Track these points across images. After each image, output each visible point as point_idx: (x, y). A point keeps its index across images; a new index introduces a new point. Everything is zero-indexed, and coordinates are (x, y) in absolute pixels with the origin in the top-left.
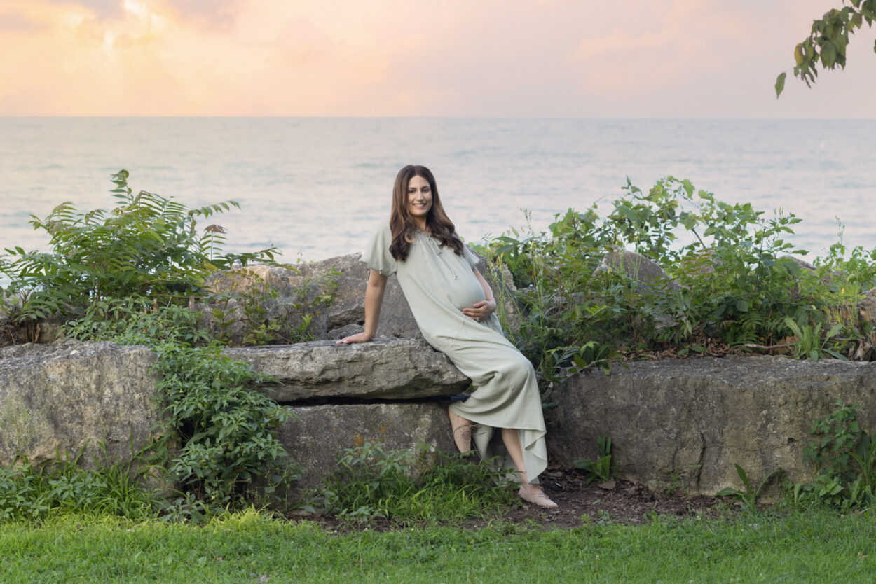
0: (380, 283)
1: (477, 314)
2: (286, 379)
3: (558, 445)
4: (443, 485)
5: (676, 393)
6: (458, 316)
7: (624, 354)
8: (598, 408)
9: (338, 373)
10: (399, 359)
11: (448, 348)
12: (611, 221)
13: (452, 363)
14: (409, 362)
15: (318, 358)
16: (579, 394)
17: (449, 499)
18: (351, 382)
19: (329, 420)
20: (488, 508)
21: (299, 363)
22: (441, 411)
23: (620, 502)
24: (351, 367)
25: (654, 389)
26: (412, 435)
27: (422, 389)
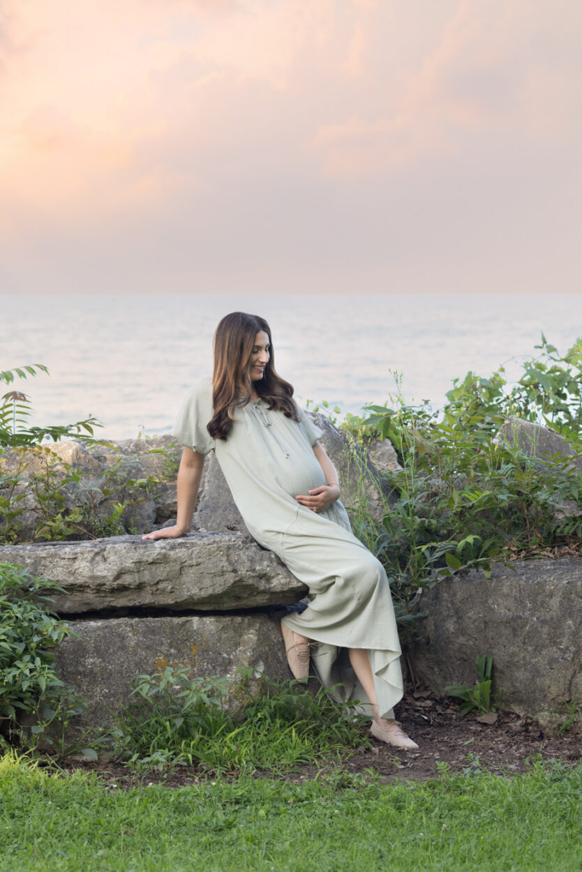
0: (195, 463)
1: (313, 503)
2: (72, 585)
3: (428, 666)
4: (269, 721)
5: (573, 602)
6: (289, 504)
7: (514, 552)
8: (475, 621)
9: (137, 578)
10: (214, 560)
11: (277, 545)
12: (522, 387)
13: (283, 565)
14: (226, 564)
15: (112, 558)
16: (452, 603)
17: (275, 739)
18: (154, 588)
19: (123, 638)
20: (325, 751)
21: (88, 564)
22: (271, 625)
23: (499, 741)
24: (154, 569)
25: (546, 596)
26: (232, 657)
27: (244, 598)
